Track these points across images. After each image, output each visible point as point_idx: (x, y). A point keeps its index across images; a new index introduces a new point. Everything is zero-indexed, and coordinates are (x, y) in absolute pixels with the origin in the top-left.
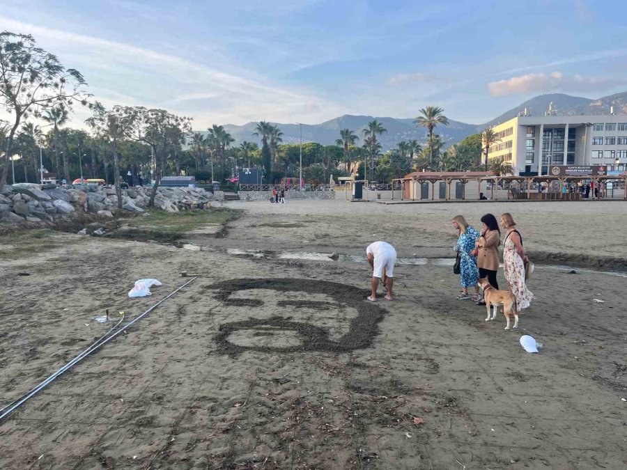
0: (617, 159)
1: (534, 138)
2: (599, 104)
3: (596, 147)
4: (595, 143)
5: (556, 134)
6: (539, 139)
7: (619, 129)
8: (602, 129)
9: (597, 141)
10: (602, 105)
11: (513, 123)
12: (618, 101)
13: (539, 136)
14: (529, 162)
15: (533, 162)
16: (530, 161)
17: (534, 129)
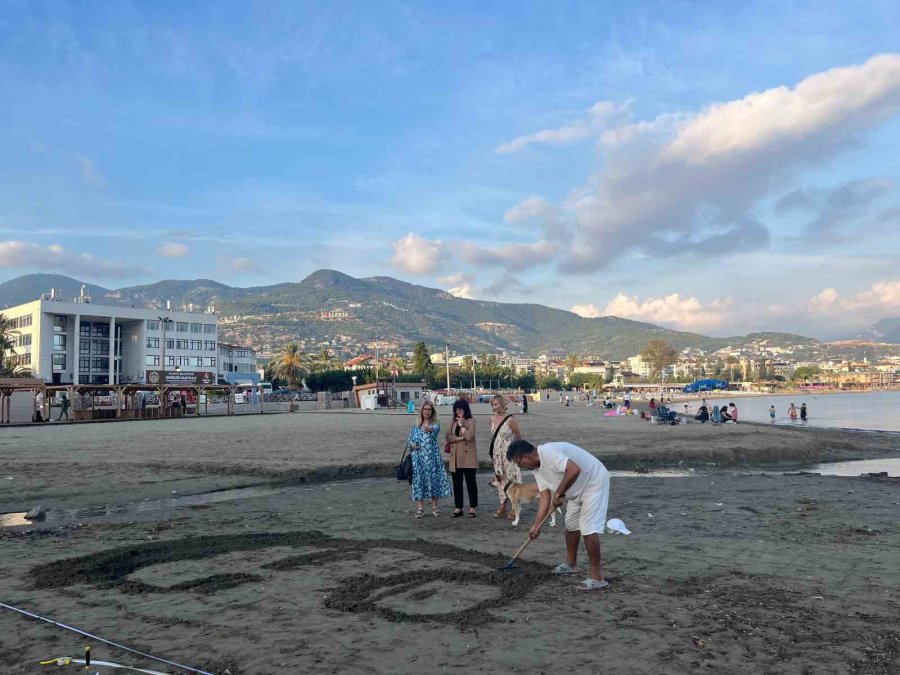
0: (177, 368)
1: (64, 333)
2: (118, 296)
3: (151, 351)
4: (149, 346)
5: (95, 330)
6: (73, 335)
7: (178, 330)
8: (157, 328)
9: (153, 343)
10: (122, 298)
11: (33, 309)
12: (142, 296)
13: (73, 330)
14: (58, 368)
15: (64, 368)
16: (60, 367)
17: (64, 320)
